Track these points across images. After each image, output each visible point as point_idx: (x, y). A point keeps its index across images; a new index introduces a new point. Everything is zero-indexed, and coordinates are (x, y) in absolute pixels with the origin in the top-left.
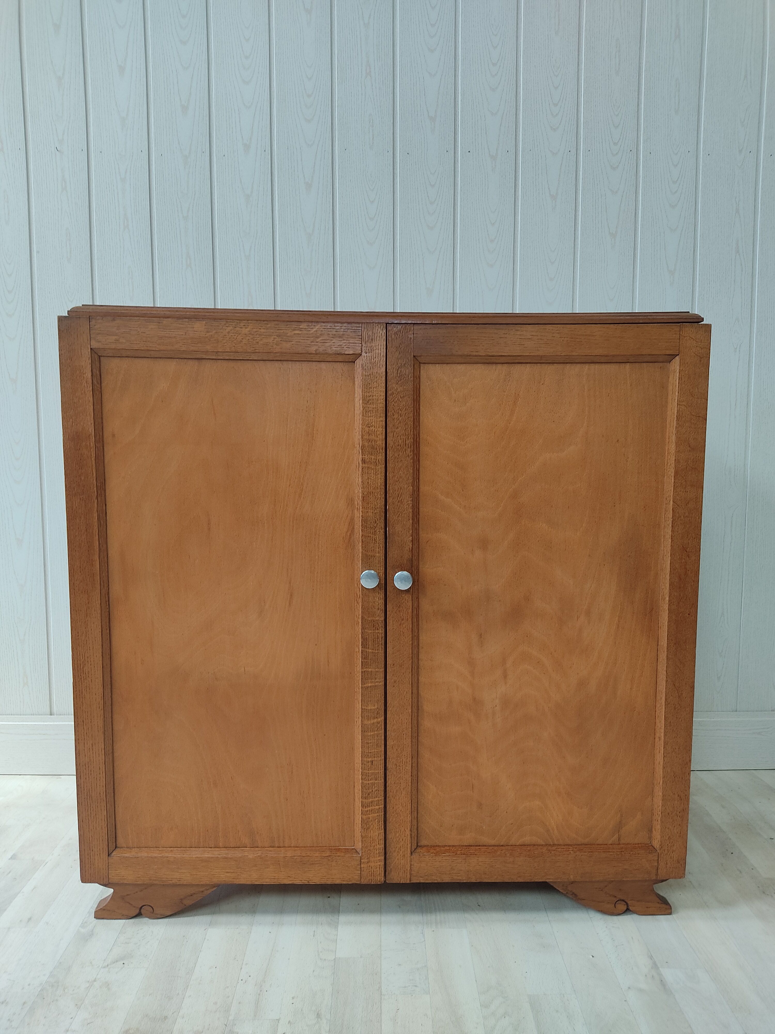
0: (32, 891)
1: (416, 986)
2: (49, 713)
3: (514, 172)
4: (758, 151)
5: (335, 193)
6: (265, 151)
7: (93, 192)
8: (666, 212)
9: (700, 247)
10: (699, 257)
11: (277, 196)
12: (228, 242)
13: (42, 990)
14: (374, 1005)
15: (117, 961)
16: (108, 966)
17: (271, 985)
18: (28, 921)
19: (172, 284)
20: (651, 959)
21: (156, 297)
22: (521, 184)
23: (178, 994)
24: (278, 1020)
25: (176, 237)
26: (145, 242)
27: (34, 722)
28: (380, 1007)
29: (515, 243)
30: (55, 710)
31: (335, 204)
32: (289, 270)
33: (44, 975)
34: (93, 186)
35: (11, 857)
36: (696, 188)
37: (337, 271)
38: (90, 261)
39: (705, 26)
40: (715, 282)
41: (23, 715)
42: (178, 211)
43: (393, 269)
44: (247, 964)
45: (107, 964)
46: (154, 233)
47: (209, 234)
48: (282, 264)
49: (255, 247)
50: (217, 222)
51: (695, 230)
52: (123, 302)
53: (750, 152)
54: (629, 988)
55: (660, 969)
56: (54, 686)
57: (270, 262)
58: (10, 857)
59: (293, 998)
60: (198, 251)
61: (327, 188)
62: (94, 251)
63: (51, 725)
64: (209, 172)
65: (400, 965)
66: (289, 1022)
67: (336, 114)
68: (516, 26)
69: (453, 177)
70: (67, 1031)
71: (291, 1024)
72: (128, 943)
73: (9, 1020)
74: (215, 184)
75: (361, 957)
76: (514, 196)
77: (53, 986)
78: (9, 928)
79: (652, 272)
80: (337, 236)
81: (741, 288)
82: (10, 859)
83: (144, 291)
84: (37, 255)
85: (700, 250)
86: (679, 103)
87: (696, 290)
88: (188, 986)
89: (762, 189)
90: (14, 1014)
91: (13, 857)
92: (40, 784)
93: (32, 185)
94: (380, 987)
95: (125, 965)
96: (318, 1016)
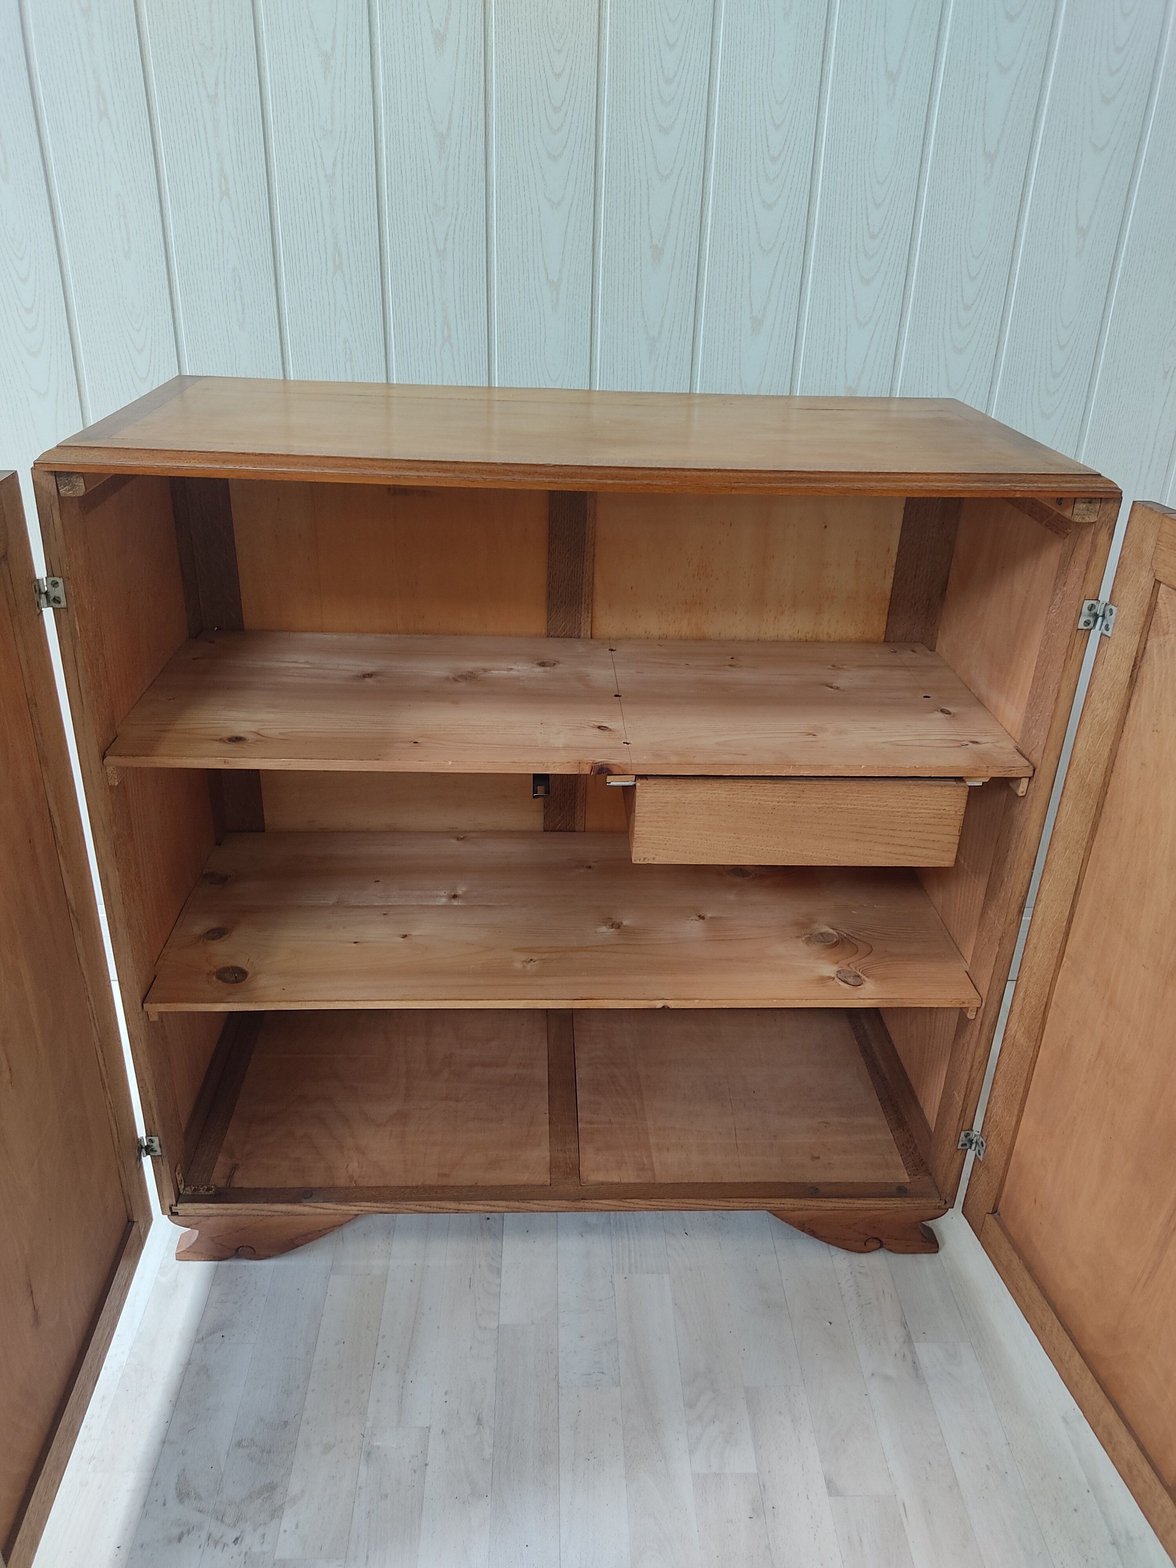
1: (603, 1373)
3: (824, 23)
5: (489, 53)
7: (32, 36)
8: (1092, 111)
9: (1140, 183)
10: (1136, 202)
11: (380, 57)
12: (294, 147)
14: (550, 1403)
16: (203, 1339)
17: (417, 1371)
20: (905, 1328)
21: (171, 252)
22: (836, 48)
23: (299, 1386)
24: (429, 1428)
25: (197, 137)
26: (142, 146)
28: (557, 1408)
29: (815, 165)
31: (489, 77)
32: (405, 204)
33: (123, 1353)
34: (30, 23)
36: (1157, 62)
37: (493, 207)
38: (44, 181)
40: (1154, 252)
42: (197, 83)
43: (592, 208)
44: (383, 1337)
45: (201, 1337)
46: (156, 126)
47: (257, 132)
48: (393, 193)
49: (343, 158)
50: (271, 108)
51: (1138, 150)
52: (113, 260)
54: (873, 1375)
55: (915, 1344)
57: (371, 188)
59: (446, 1393)
60: (240, 165)
61: (475, 44)
62: (48, 159)
65: (582, 1337)
66: (443, 1431)
69: (709, 30)
71: (445, 1434)
72: (226, 1302)
74: (263, 27)
75: (532, 1323)
76: (819, 71)
77: (136, 1371)
79: (1048, 229)
80: (492, 141)
83: (149, 241)
85: (1139, 189)
87: (1119, 264)
88: (310, 1374)
94: (557, 1375)
95: (225, 1338)
96: (479, 1421)
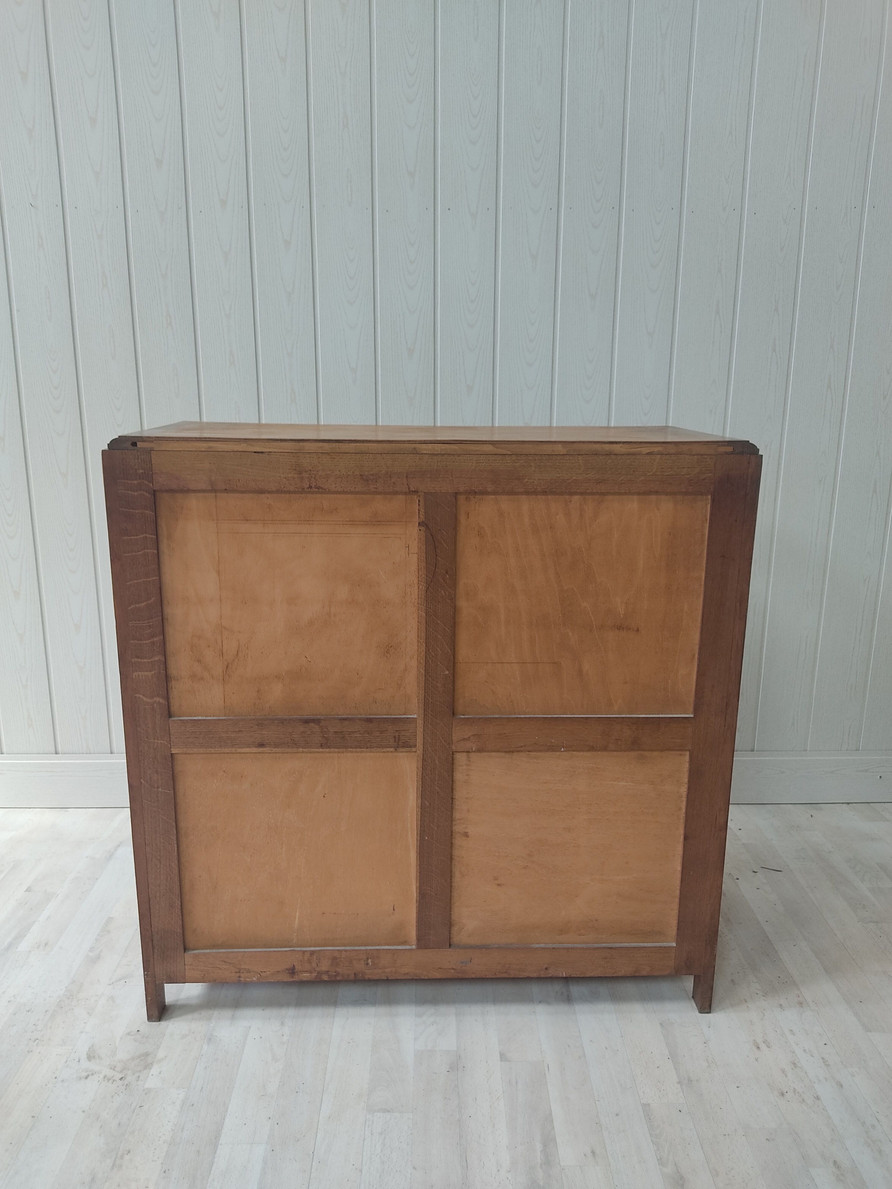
0: (47, 919)
2: (54, 752)
4: (742, 208)
6: (242, 207)
11: (255, 253)
12: (207, 299)
13: (60, 1001)
15: (120, 980)
16: (113, 983)
18: (45, 946)
19: (154, 342)
25: (155, 295)
26: (124, 301)
27: (41, 760)
30: (60, 749)
31: (314, 263)
35: (27, 890)
39: (691, 78)
41: (30, 754)
42: (156, 269)
45: (111, 982)
47: (188, 292)
49: (235, 305)
53: (734, 210)
56: (57, 727)
58: (25, 890)
62: (74, 310)
63: (56, 763)
64: (186, 229)
67: (313, 168)
68: (497, 76)
70: (82, 1032)
72: (129, 965)
73: (34, 1025)
74: (193, 240)
77: (69, 998)
78: (30, 951)
79: (631, 334)
80: (317, 295)
81: (720, 349)
82: (25, 891)
84: (17, 313)
86: (663, 158)
89: (745, 248)
90: (39, 1020)
91: (28, 890)
92: (48, 817)
93: (8, 242)
95: (127, 983)
